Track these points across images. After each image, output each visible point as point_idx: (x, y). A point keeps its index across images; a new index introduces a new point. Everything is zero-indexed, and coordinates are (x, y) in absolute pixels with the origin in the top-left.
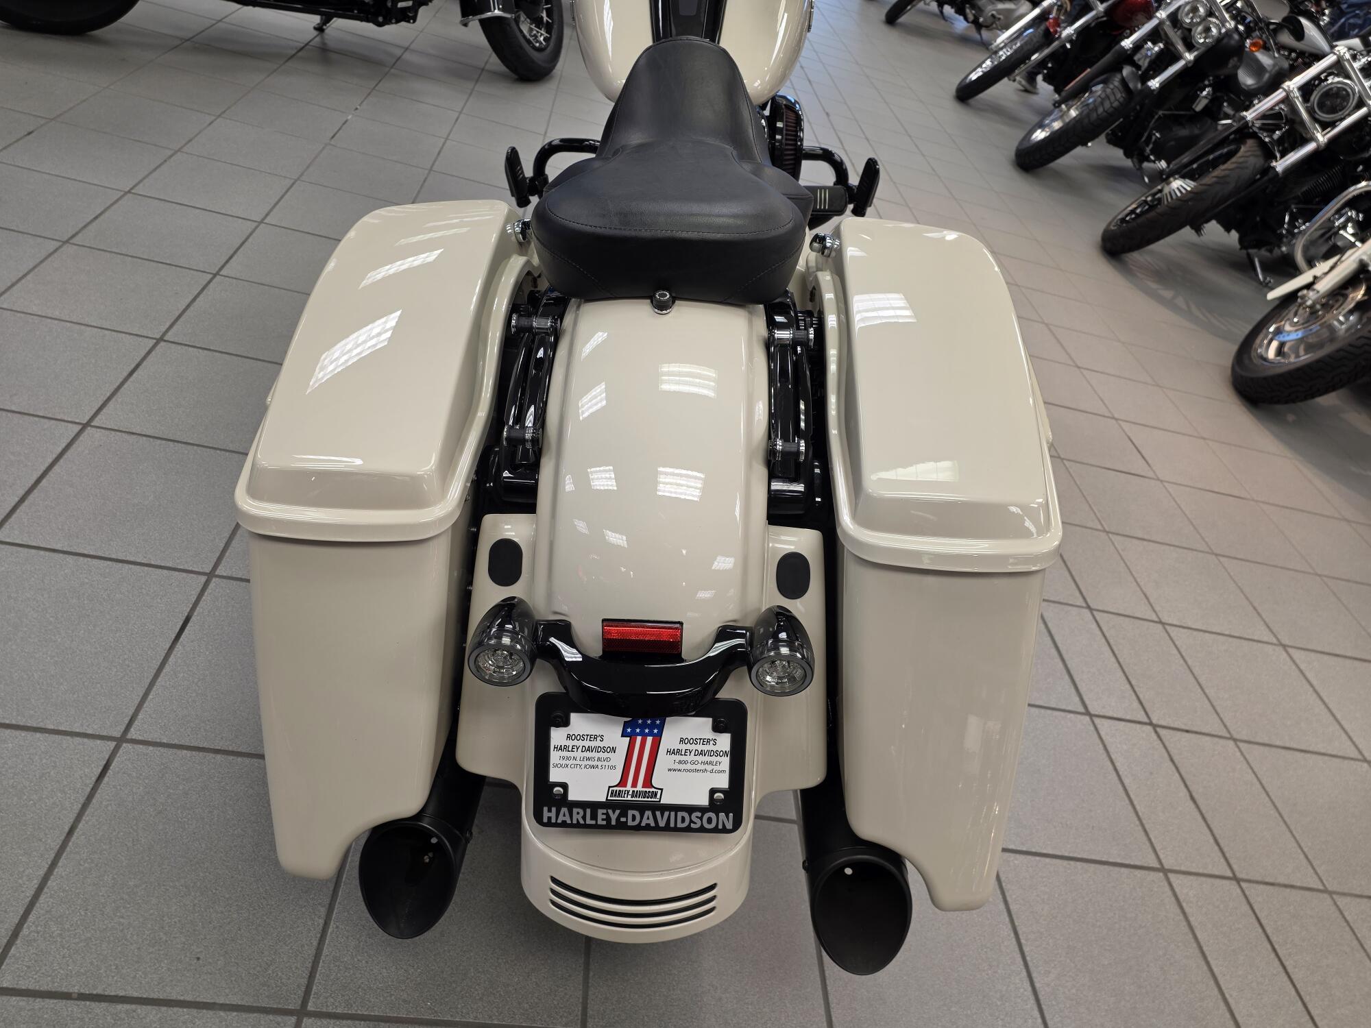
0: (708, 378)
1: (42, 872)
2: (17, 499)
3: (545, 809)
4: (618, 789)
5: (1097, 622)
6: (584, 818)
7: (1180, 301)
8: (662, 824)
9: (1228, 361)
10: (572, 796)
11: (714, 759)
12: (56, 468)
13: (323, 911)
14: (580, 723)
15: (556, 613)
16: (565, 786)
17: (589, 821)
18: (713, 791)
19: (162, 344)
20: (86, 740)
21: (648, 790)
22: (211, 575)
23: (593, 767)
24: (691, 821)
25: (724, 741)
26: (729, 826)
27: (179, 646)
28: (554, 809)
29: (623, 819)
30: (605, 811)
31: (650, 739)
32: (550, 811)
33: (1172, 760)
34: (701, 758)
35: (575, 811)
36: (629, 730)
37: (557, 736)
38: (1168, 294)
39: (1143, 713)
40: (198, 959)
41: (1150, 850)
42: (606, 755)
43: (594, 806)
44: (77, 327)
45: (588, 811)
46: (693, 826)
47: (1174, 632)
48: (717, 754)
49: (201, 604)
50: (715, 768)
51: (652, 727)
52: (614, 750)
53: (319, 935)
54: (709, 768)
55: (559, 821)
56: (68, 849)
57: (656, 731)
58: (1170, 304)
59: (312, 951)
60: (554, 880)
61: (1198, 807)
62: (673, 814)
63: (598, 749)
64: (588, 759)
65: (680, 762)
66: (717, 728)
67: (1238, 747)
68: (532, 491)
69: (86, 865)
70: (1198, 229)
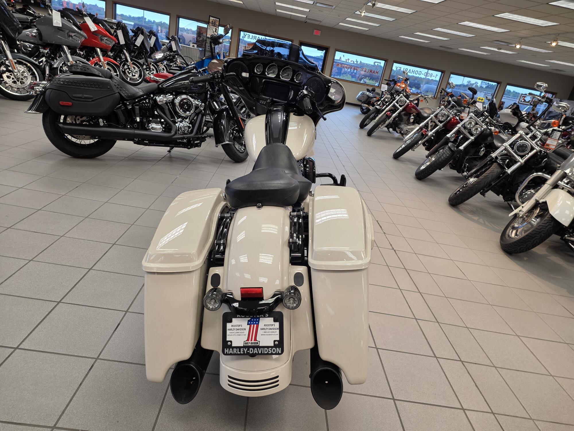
0: (276, 229)
1: (72, 396)
2: (69, 291)
3: (225, 349)
4: (247, 342)
5: (440, 327)
6: (237, 351)
7: (481, 220)
8: (260, 352)
10: (233, 345)
11: (274, 331)
12: (81, 282)
13: (158, 410)
14: (235, 321)
15: (229, 291)
16: (231, 342)
17: (238, 353)
18: (275, 341)
19: (115, 245)
20: (86, 359)
21: (255, 342)
22: (127, 312)
23: (239, 335)
24: (269, 351)
25: (277, 325)
26: (280, 352)
27: (116, 332)
28: (228, 349)
29: (248, 351)
30: (243, 349)
31: (255, 325)
32: (227, 350)
33: (469, 373)
34: (271, 331)
35: (234, 349)
36: (249, 323)
37: (229, 325)
38: (476, 218)
39: (458, 357)
40: (118, 422)
41: (458, 402)
42: (243, 331)
43: (240, 348)
44: (89, 241)
45: (238, 349)
46: (269, 352)
47: (471, 330)
48: (275, 329)
49: (124, 320)
50: (275, 334)
51: (256, 321)
52: (245, 329)
53: (156, 417)
54: (273, 333)
55: (230, 353)
56: (80, 389)
57: (257, 323)
59: (154, 421)
60: (229, 377)
61: (478, 389)
62: (263, 349)
63: (240, 329)
64: (238, 333)
65: (265, 332)
66: (275, 321)
67: (497, 370)
68: (223, 260)
69: (85, 394)
70: (483, 194)
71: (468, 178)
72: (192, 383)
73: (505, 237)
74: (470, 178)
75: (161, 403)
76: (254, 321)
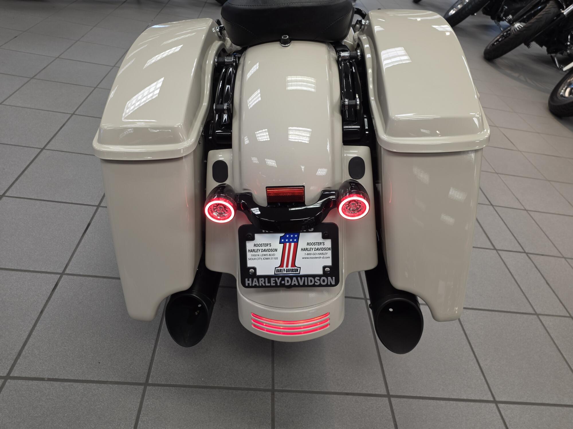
0: (312, 83)
1: (30, 329)
2: (14, 179)
3: (246, 279)
4: (280, 268)
5: (496, 211)
6: (265, 283)
7: (522, 78)
8: (301, 284)
9: (546, 101)
10: (258, 273)
11: (324, 252)
12: (31, 166)
13: (154, 342)
14: (260, 238)
15: (245, 189)
16: (255, 269)
17: (267, 284)
18: (324, 267)
19: (74, 116)
20: (47, 274)
21: (293, 268)
22: (98, 206)
23: (267, 259)
24: (315, 282)
25: (328, 243)
26: (333, 283)
27: (86, 235)
28: (250, 279)
29: (283, 282)
30: (274, 279)
31: (293, 244)
32: (248, 280)
33: (536, 267)
34: (317, 252)
35: (260, 279)
36: (283, 240)
37: (249, 245)
38: (516, 75)
39: (521, 248)
40: (99, 363)
41: (530, 306)
42: (273, 253)
43: (269, 277)
44: (38, 111)
45: (266, 279)
46: (316, 284)
47: (532, 214)
48: (325, 249)
49: (95, 218)
50: (325, 256)
51: (293, 238)
52: (276, 250)
53: (152, 352)
54: (322, 256)
55: (253, 285)
56: (41, 319)
57: (295, 240)
58: (517, 79)
59: (150, 358)
60: (254, 315)
61: (550, 287)
62: (306, 278)
63: (268, 250)
64: (265, 255)
65: (308, 254)
66: (324, 237)
67: (567, 261)
68: (229, 138)
69: (49, 325)
70: (528, 45)
71: (513, 22)
72: (197, 314)
73: (557, 98)
74: (515, 23)
75: (157, 332)
76: (289, 238)
